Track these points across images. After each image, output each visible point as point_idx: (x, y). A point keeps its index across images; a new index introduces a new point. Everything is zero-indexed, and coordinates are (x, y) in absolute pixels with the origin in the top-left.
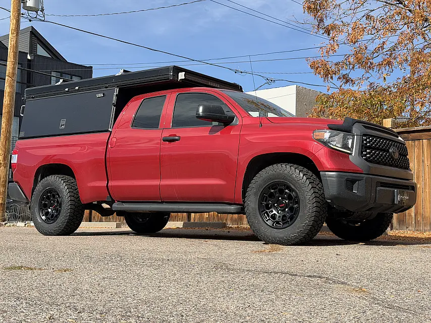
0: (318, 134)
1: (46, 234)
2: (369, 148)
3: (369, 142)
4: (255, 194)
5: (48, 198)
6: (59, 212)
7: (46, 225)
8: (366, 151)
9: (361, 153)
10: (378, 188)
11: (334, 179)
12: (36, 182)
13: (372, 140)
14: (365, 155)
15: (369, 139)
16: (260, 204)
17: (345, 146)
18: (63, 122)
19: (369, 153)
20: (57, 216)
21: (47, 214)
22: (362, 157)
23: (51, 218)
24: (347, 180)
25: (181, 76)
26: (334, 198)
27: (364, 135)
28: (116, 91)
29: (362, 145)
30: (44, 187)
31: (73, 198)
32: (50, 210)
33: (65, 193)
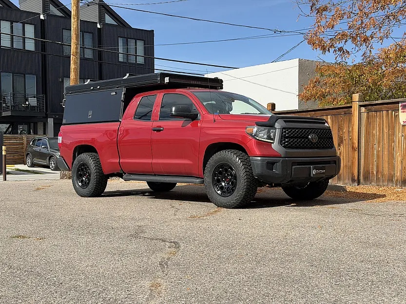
0: (249, 129)
1: (82, 196)
2: (287, 138)
3: (288, 134)
4: (210, 172)
5: (82, 169)
6: (89, 180)
7: (82, 190)
8: (285, 140)
9: (280, 142)
10: (294, 167)
11: (259, 162)
12: (74, 159)
13: (290, 132)
14: (284, 143)
15: (288, 131)
16: (213, 179)
17: (269, 137)
18: (90, 113)
19: (287, 142)
20: (88, 183)
21: (82, 182)
22: (281, 145)
23: (85, 185)
24: (268, 163)
25: (167, 80)
26: (259, 176)
27: (284, 128)
28: (124, 91)
29: (282, 136)
30: (79, 162)
31: (98, 171)
32: (84, 179)
33: (92, 167)
